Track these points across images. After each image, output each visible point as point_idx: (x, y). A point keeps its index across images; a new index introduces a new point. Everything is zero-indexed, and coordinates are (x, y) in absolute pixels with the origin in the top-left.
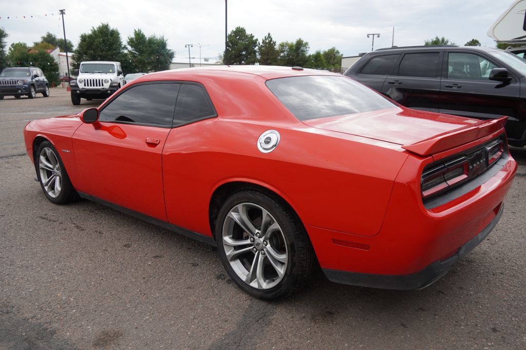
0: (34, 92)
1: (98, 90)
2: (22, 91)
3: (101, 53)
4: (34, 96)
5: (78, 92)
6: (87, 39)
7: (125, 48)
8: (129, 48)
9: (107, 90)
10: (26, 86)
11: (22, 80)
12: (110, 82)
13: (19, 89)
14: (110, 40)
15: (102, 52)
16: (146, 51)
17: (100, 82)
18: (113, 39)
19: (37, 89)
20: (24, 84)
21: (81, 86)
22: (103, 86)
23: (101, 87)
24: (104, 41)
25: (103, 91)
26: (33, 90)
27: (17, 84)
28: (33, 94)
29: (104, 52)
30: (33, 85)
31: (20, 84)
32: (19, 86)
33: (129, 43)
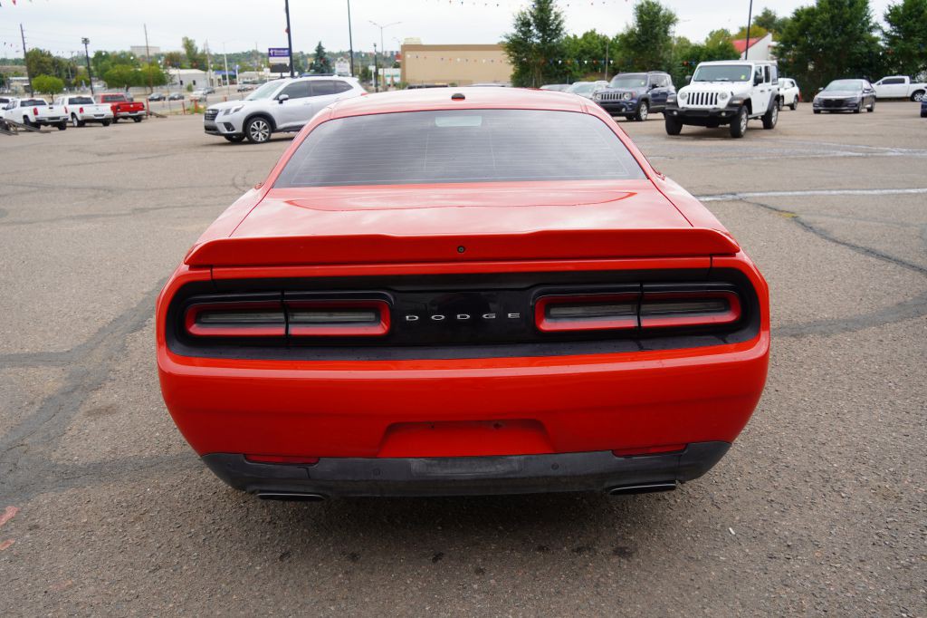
0: (646, 112)
1: (706, 111)
2: (626, 110)
3: (822, 41)
4: (643, 117)
5: (675, 113)
6: (803, 17)
7: (876, 27)
8: (887, 27)
9: (721, 112)
10: (635, 102)
11: (631, 93)
12: (730, 96)
13: (623, 106)
14: (844, 16)
15: (825, 39)
16: (919, 31)
17: (712, 98)
18: (852, 13)
19: (651, 107)
20: (632, 99)
21: (682, 104)
22: (716, 103)
23: (714, 106)
24: (832, 17)
25: (712, 113)
26: (644, 107)
27: (622, 99)
28: (643, 114)
29: (828, 39)
30: (645, 100)
31: (626, 98)
32: (624, 102)
33: (887, 18)
